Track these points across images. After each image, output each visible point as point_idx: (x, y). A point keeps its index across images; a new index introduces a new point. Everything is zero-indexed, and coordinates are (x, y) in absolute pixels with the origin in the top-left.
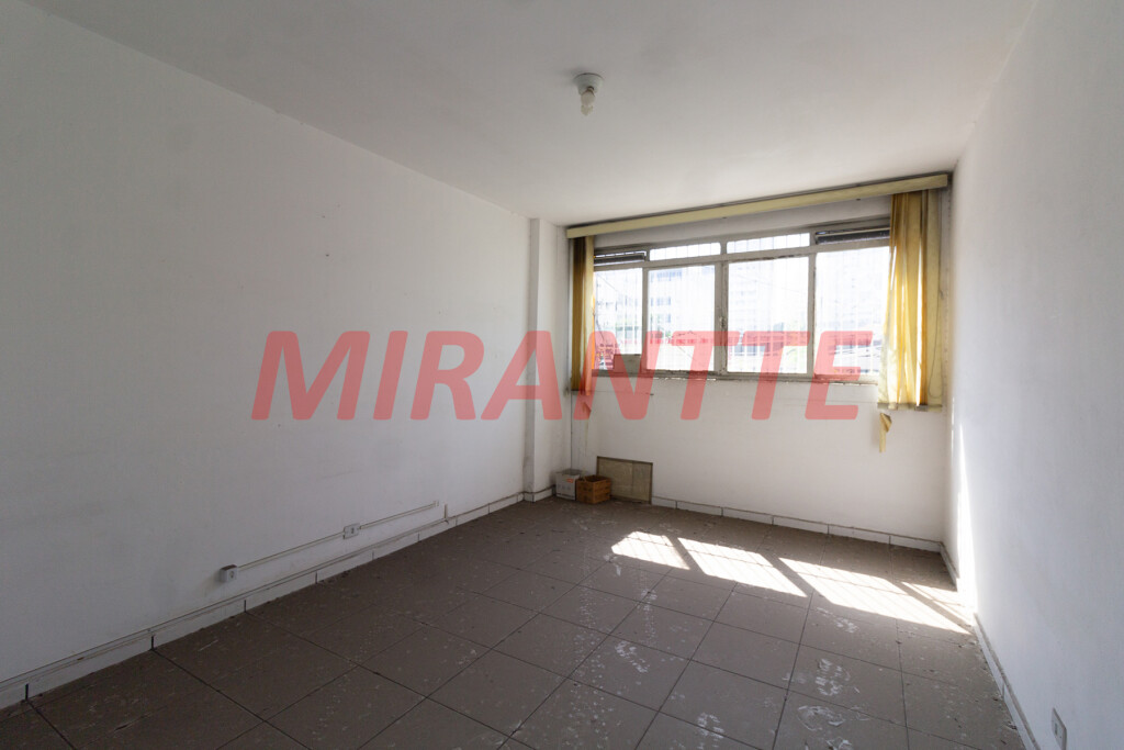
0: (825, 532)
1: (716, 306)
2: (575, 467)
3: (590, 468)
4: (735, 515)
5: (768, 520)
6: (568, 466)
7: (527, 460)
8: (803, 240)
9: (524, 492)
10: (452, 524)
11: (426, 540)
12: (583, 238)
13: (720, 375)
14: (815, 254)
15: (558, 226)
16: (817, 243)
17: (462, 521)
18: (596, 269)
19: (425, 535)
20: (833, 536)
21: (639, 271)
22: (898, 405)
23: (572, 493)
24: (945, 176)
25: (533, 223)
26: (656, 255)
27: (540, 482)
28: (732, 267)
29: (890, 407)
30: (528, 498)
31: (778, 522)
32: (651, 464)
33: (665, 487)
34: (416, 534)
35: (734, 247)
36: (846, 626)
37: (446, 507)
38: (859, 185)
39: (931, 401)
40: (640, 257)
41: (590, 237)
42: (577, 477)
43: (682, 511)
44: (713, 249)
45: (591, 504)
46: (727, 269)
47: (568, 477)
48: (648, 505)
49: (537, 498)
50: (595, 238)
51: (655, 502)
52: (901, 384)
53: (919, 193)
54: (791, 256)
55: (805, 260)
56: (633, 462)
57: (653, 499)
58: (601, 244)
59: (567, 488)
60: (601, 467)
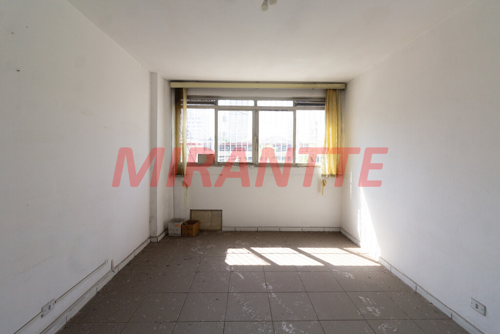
0: (301, 231)
1: (253, 131)
2: (177, 217)
3: (186, 216)
4: (263, 229)
5: (277, 230)
6: (172, 217)
7: (152, 218)
8: (290, 104)
9: (150, 237)
10: (116, 271)
11: (102, 289)
12: (181, 89)
13: (255, 164)
14: (295, 110)
15: (165, 80)
16: (296, 106)
17: (121, 267)
18: (188, 107)
19: (100, 287)
20: (304, 232)
21: (212, 111)
22: (328, 176)
23: (179, 232)
24: (344, 85)
25: (153, 75)
26: (221, 103)
27: (160, 229)
28: (261, 113)
29: (327, 176)
30: (154, 240)
31: (282, 230)
32: (221, 210)
33: (229, 221)
34: (96, 288)
35: (261, 103)
36: (349, 276)
37: (112, 261)
38: (315, 83)
39: (339, 173)
40: (212, 103)
41: (185, 88)
42: (182, 223)
43: (238, 232)
44: (251, 103)
45: (192, 237)
46: (258, 114)
47: (176, 223)
48: (221, 232)
49: (159, 239)
50: (187, 89)
51: (224, 229)
52: (329, 167)
53: (335, 90)
54: (286, 110)
55: (292, 113)
56: (212, 211)
57: (223, 228)
58: (191, 93)
59: (176, 230)
60: (193, 215)
